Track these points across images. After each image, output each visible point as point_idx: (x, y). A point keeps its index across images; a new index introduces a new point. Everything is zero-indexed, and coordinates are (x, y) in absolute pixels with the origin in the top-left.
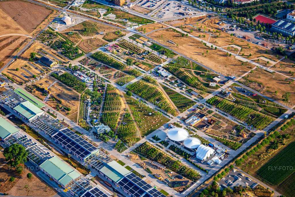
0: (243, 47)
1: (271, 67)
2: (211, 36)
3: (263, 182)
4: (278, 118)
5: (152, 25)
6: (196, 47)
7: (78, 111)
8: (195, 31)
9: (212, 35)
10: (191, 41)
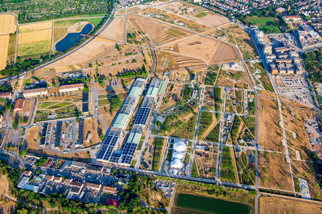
0: (299, 138)
1: (292, 160)
2: (291, 119)
3: (175, 199)
4: (241, 184)
5: (270, 93)
6: (272, 119)
7: (168, 106)
8: (287, 111)
9: (294, 119)
10: (276, 114)
